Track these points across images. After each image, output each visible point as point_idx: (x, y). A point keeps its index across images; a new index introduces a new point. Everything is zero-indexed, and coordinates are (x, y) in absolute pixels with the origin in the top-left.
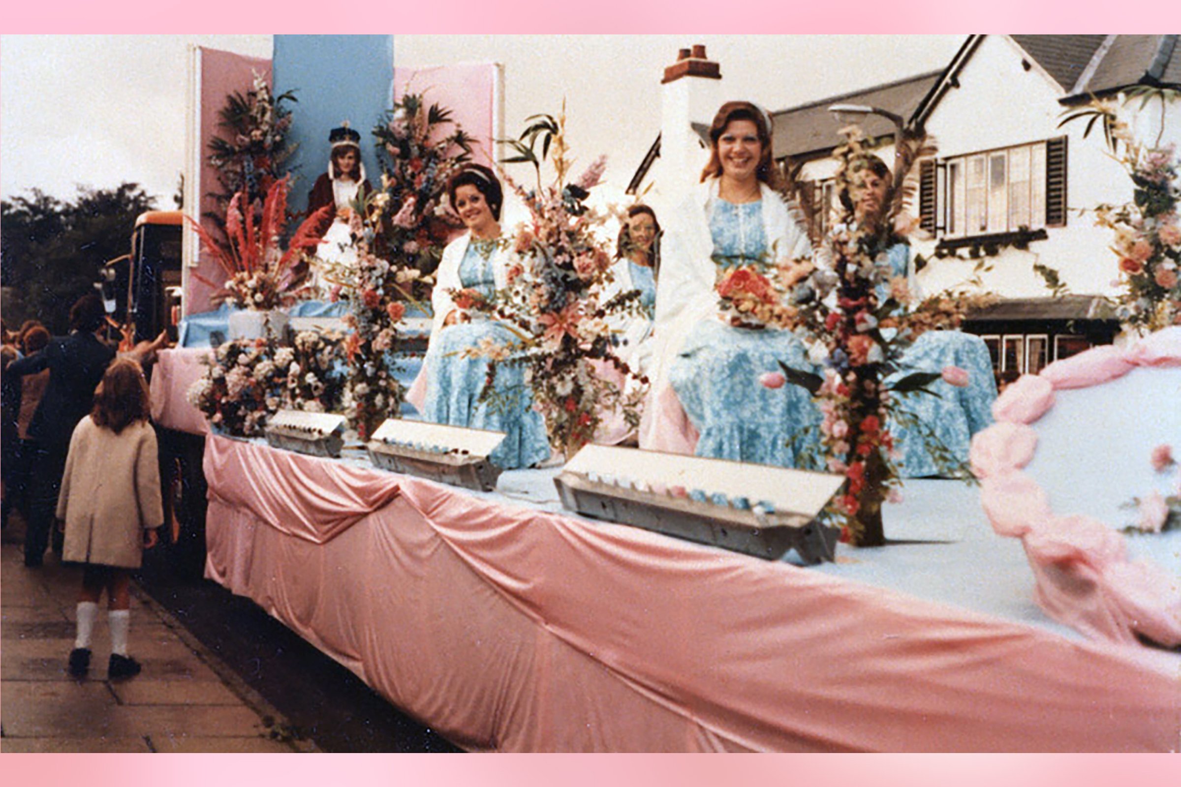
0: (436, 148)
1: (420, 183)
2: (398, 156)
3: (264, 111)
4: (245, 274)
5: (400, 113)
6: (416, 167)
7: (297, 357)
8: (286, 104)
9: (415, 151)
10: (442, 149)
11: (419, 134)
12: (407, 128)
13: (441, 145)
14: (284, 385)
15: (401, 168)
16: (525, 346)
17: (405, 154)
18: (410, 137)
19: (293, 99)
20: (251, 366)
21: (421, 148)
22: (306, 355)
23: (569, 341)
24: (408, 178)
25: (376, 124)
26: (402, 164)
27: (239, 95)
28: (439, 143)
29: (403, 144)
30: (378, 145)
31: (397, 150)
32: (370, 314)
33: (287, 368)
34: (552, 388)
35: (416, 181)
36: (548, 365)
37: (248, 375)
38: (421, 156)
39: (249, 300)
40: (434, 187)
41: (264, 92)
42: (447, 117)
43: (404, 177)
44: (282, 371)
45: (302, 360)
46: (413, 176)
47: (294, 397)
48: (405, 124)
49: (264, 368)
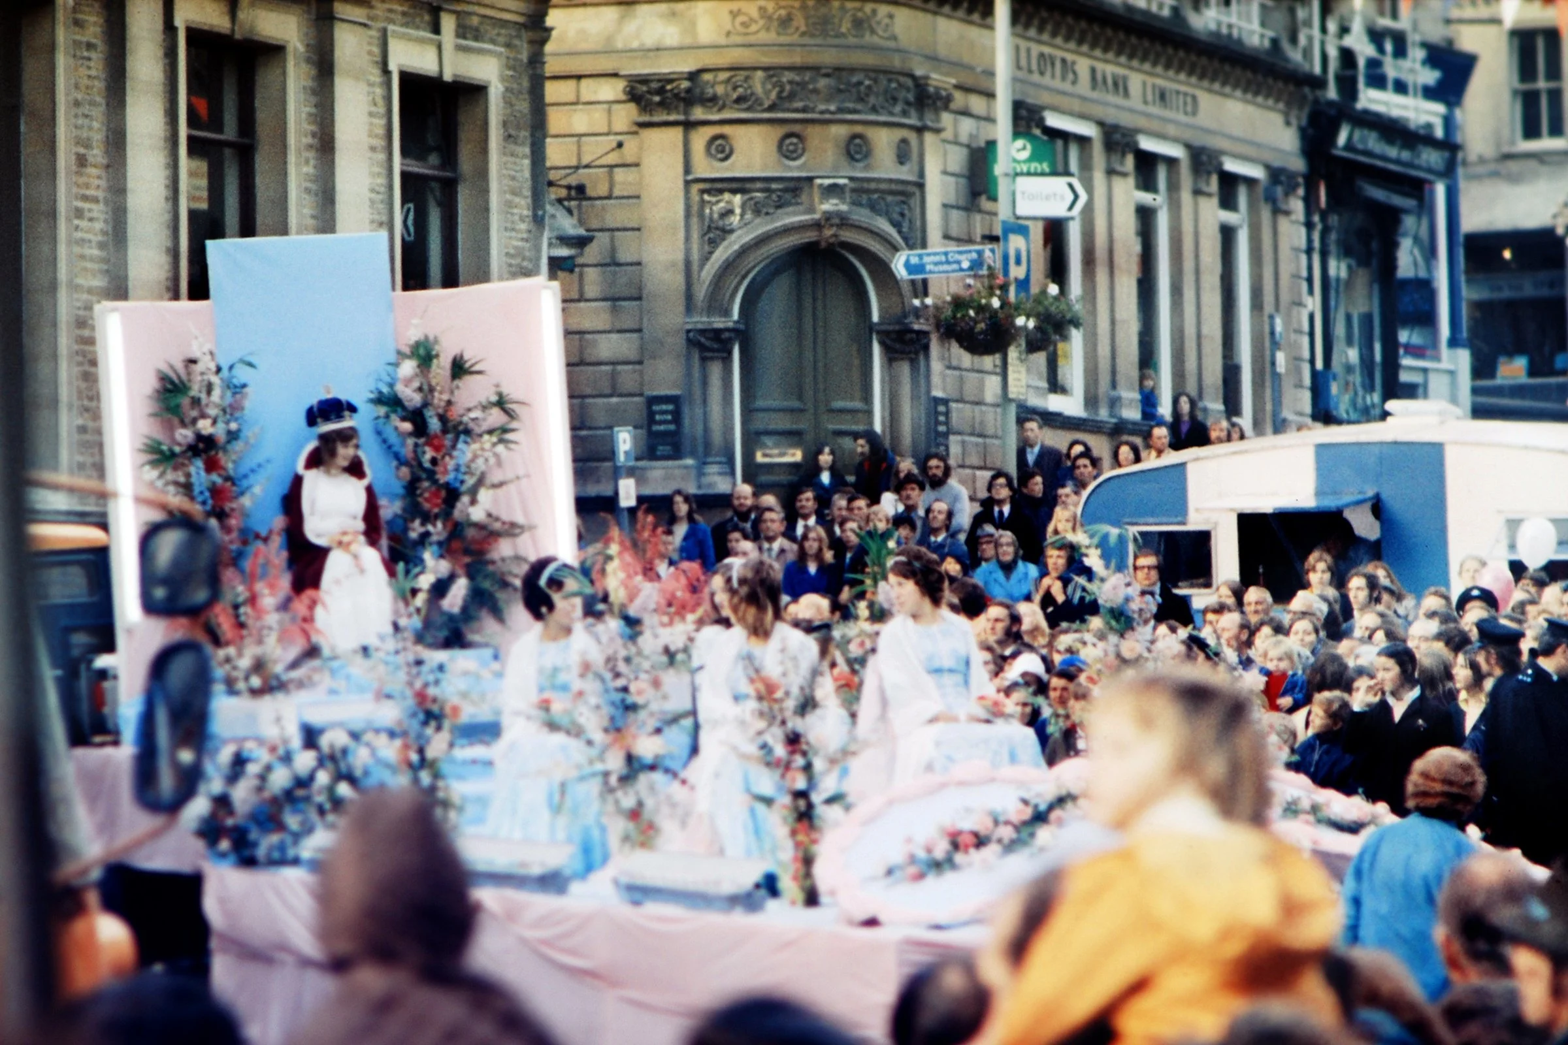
0: (465, 419)
1: (446, 472)
2: (411, 434)
3: (209, 388)
4: (231, 651)
5: (408, 367)
6: (437, 449)
7: (321, 763)
8: (242, 374)
9: (434, 424)
10: (473, 420)
11: (439, 398)
12: (420, 389)
13: (473, 415)
14: (307, 799)
15: (415, 452)
16: (591, 762)
17: (420, 428)
18: (426, 404)
19: (250, 365)
20: (263, 777)
21: (443, 418)
22: (332, 758)
23: (630, 758)
24: (427, 465)
25: (373, 388)
26: (416, 445)
27: (172, 367)
28: (469, 410)
29: (417, 417)
30: (377, 418)
31: (407, 426)
32: (421, 716)
33: (311, 778)
34: (617, 802)
35: (439, 469)
36: (613, 780)
37: (260, 789)
38: (445, 431)
39: (241, 685)
40: (466, 477)
41: (208, 357)
42: (476, 368)
43: (420, 464)
44: (303, 782)
45: (329, 765)
46: (434, 461)
47: (321, 811)
48: (416, 384)
49: (280, 779)
